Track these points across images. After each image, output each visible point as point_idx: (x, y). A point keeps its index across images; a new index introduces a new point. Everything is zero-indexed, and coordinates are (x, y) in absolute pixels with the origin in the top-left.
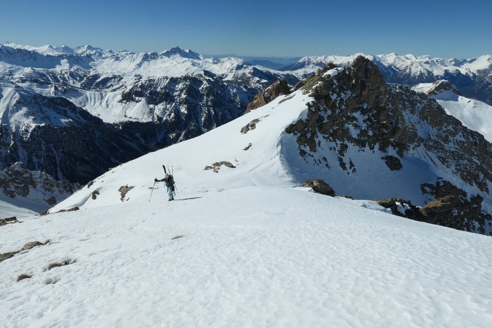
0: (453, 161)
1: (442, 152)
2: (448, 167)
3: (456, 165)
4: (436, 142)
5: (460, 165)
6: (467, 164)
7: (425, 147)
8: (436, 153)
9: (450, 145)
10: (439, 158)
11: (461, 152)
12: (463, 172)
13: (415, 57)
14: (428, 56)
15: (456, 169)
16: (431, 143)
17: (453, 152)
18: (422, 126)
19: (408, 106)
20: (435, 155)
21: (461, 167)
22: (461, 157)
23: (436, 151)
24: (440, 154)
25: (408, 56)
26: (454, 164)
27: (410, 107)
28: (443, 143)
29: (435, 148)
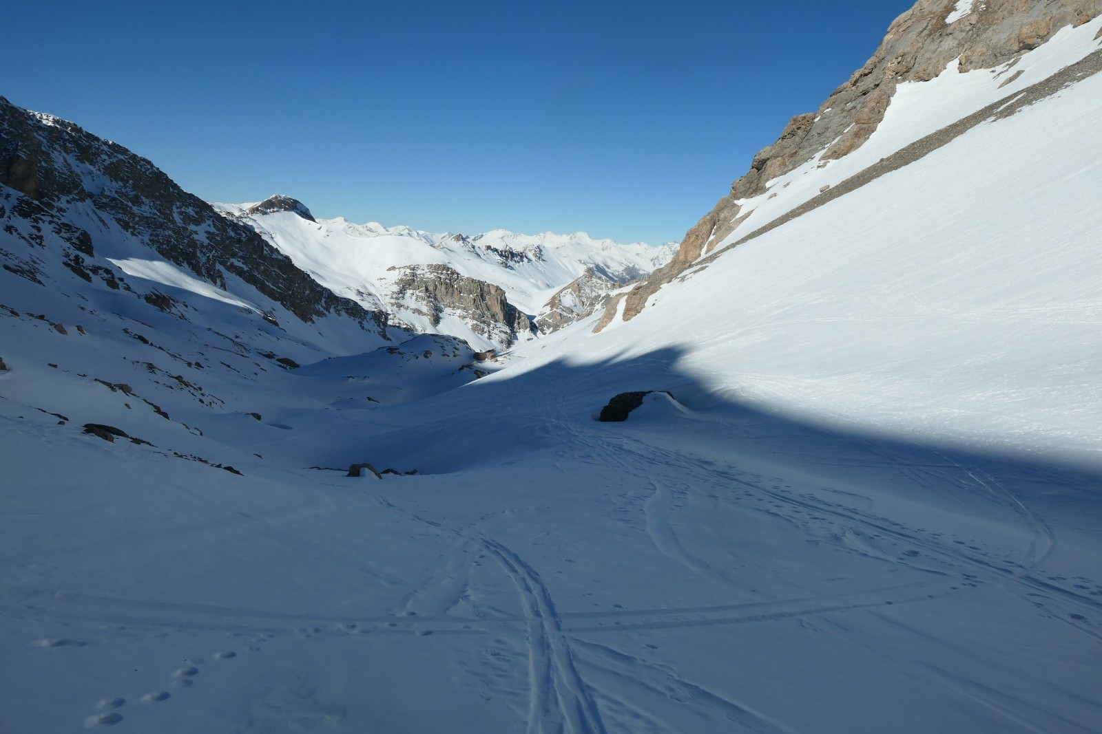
0: (147, 229)
1: (125, 214)
2: (133, 234)
3: (151, 235)
4: (114, 199)
5: (157, 235)
6: (170, 236)
7: (95, 205)
8: (113, 214)
9: (143, 209)
10: (118, 220)
11: (160, 220)
12: (162, 244)
13: (385, 228)
14: (407, 227)
15: (150, 240)
16: (104, 200)
17: (147, 218)
18: (95, 178)
19: (73, 149)
20: (111, 217)
21: (160, 237)
22: (161, 226)
23: (113, 212)
24: (120, 216)
25: (372, 225)
26: (149, 234)
27: (75, 152)
28: (130, 204)
29: (112, 208)
